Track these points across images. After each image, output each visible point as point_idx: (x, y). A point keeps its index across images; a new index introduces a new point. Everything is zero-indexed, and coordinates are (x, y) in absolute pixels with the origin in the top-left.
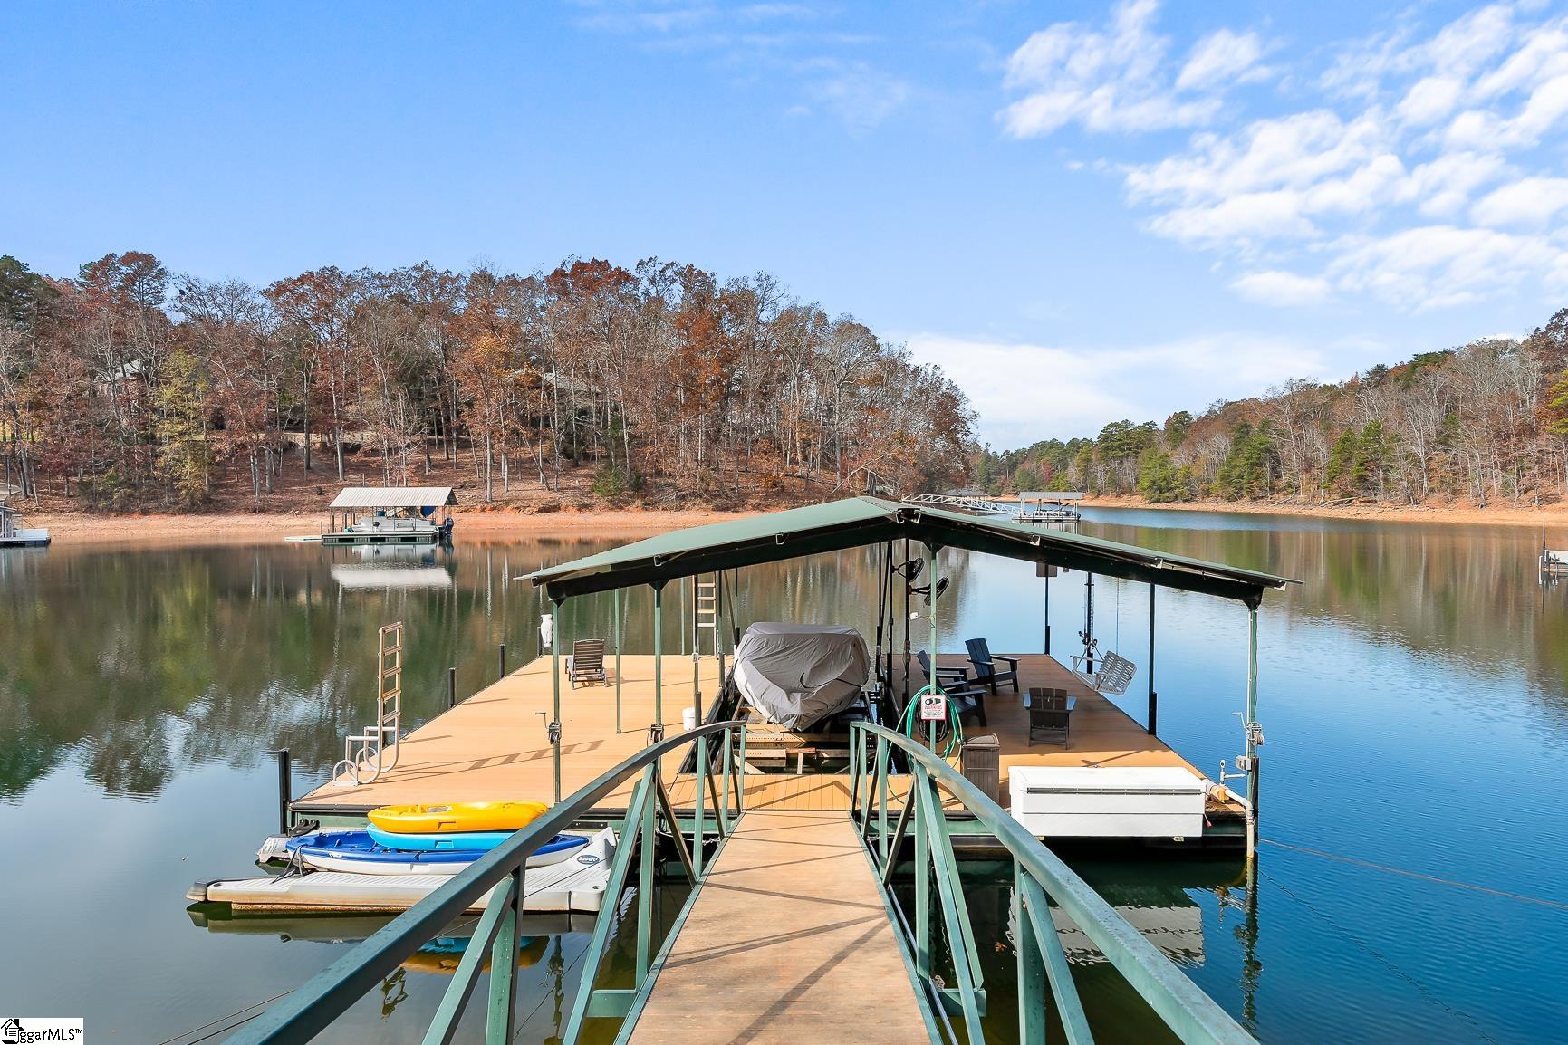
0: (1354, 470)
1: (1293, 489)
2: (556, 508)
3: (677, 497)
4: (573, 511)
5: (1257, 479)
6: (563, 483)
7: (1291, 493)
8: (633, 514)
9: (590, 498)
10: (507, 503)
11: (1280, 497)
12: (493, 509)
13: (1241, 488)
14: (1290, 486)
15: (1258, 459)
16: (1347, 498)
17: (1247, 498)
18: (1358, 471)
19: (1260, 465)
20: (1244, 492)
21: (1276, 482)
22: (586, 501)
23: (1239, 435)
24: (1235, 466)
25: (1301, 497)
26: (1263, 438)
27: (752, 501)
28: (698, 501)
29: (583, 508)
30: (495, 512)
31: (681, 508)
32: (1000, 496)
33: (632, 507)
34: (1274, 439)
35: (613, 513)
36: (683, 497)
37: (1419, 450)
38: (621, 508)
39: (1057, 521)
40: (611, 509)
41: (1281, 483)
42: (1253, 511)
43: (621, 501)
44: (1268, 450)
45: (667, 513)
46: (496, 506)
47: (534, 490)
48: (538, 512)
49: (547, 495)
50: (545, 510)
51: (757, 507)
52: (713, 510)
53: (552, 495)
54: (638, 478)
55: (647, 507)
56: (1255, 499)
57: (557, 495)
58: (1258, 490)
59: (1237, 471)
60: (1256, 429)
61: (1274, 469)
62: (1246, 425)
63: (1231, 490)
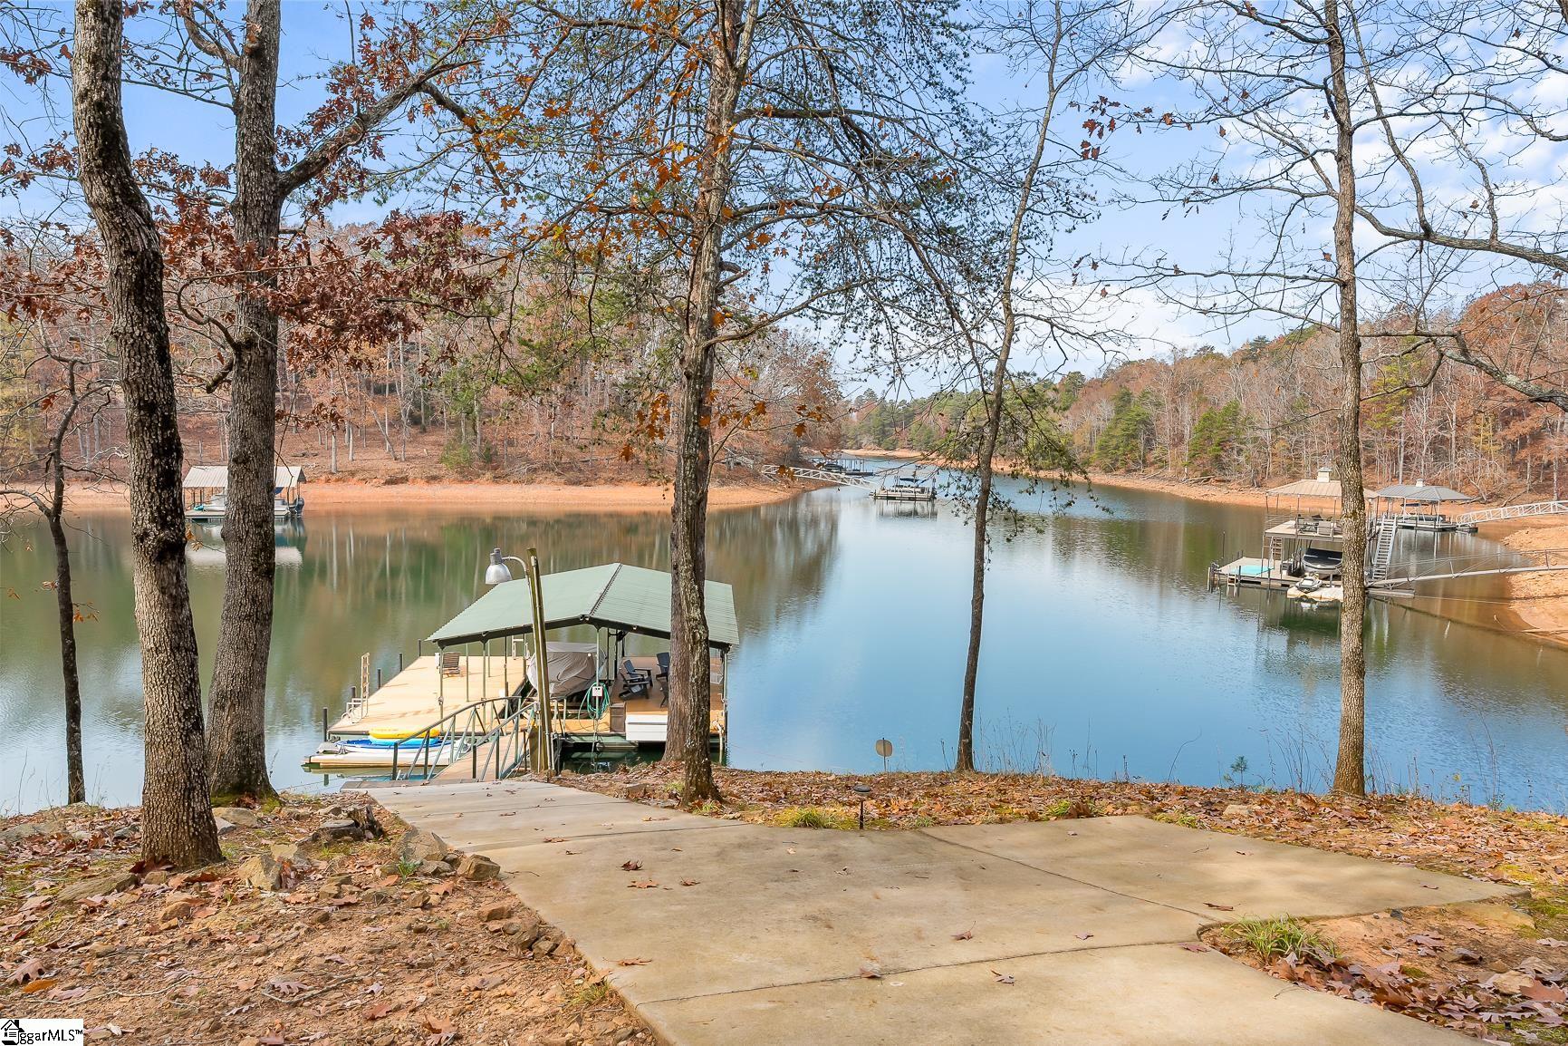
0: (1211, 450)
1: (1162, 463)
2: (404, 480)
3: (529, 470)
4: (421, 483)
5: (1131, 451)
6: (411, 451)
7: (1162, 467)
8: (483, 487)
9: (440, 469)
10: (353, 474)
11: (1152, 471)
12: (337, 480)
13: (1117, 460)
14: (1160, 460)
15: (1135, 430)
16: (1205, 478)
17: (1123, 470)
18: (1214, 450)
19: (1134, 436)
20: (1119, 464)
21: (1148, 456)
22: (435, 472)
23: (1121, 403)
24: (1116, 436)
25: (1170, 472)
26: (1142, 409)
27: (605, 475)
28: (550, 475)
29: (432, 479)
30: (340, 483)
31: (531, 482)
32: (894, 449)
33: (483, 479)
34: (1150, 410)
35: (463, 486)
36: (535, 470)
37: (1267, 435)
38: (471, 481)
40: (461, 482)
41: (1151, 457)
42: (1127, 486)
43: (470, 473)
44: (1144, 422)
45: (518, 486)
46: (344, 476)
47: (379, 459)
48: (385, 484)
49: (395, 467)
50: (392, 481)
51: (611, 481)
52: (565, 484)
53: (399, 466)
54: (489, 449)
55: (497, 479)
56: (1129, 471)
57: (403, 465)
58: (1131, 463)
59: (1114, 442)
60: (1135, 398)
61: (1148, 441)
62: (1128, 394)
63: (1108, 461)
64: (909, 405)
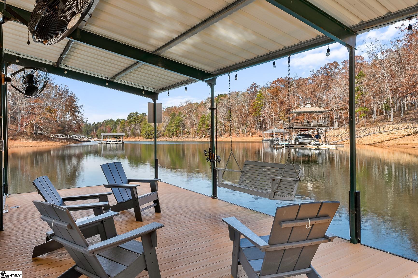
0: (205, 127)
5: (178, 130)
7: (188, 134)
11: (185, 136)
13: (174, 133)
14: (188, 132)
15: (178, 124)
16: (204, 135)
17: (175, 136)
19: (179, 126)
20: (174, 135)
21: (183, 131)
23: (172, 117)
24: (172, 126)
25: (191, 136)
26: (179, 117)
34: (183, 118)
37: (222, 121)
39: (116, 143)
41: (185, 131)
42: (177, 140)
44: (181, 121)
56: (178, 136)
58: (178, 134)
59: (172, 128)
60: (177, 115)
61: (183, 127)
62: (174, 114)
63: (171, 134)
64: (96, 124)
